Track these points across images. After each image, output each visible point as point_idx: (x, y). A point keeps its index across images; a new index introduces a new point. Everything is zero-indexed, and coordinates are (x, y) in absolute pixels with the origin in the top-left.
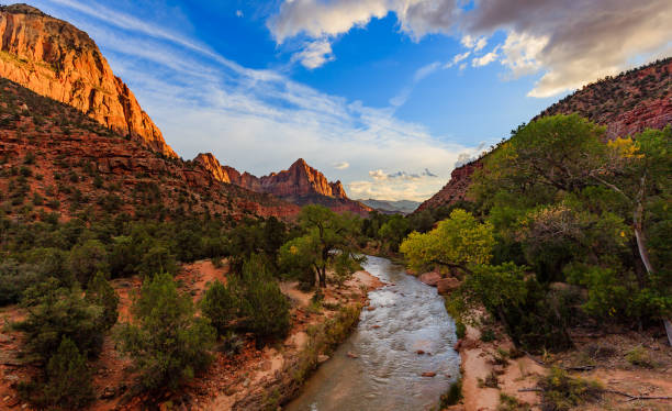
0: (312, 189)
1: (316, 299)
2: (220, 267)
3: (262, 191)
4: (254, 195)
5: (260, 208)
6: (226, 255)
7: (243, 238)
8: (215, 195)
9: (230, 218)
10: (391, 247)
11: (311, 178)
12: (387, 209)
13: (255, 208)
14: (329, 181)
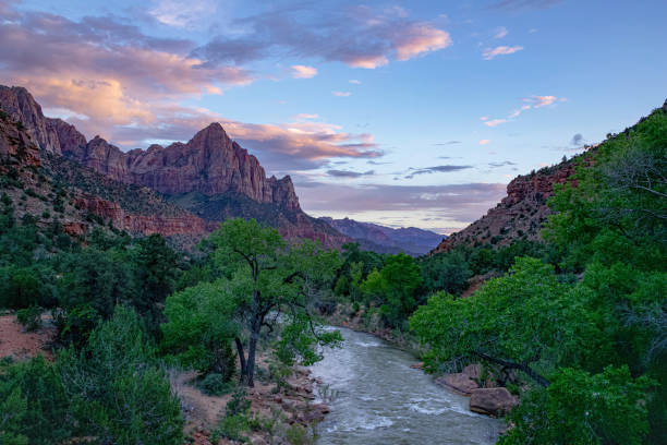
0: (231, 187)
1: (233, 408)
2: (34, 328)
3: (128, 180)
4: (112, 188)
5: (121, 213)
6: (51, 304)
7: (94, 274)
8: (27, 176)
9: (56, 228)
10: (384, 317)
11: (233, 166)
12: (379, 240)
13: (110, 212)
14: (268, 176)
